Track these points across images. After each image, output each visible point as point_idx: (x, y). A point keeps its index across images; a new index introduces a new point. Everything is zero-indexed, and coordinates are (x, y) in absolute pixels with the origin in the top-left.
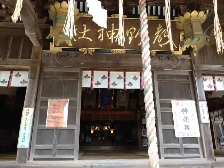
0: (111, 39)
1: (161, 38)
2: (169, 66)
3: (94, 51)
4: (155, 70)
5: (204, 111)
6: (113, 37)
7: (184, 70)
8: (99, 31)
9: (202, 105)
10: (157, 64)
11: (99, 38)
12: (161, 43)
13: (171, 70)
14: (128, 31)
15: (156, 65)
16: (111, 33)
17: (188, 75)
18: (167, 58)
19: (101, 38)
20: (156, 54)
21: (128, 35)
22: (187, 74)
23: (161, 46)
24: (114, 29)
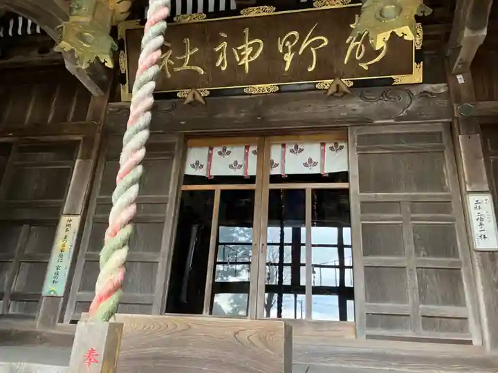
0: (244, 65)
1: (363, 46)
2: (387, 114)
3: (208, 93)
4: (351, 126)
5: (482, 219)
6: (249, 59)
7: (429, 119)
8: (217, 49)
9: (478, 205)
10: (354, 110)
11: (218, 64)
12: (363, 60)
13: (392, 121)
14: (281, 41)
15: (353, 112)
16: (243, 50)
17: (441, 133)
18: (382, 96)
19: (222, 64)
20: (351, 87)
21: (281, 51)
22: (440, 129)
23: (364, 66)
24: (249, 41)
